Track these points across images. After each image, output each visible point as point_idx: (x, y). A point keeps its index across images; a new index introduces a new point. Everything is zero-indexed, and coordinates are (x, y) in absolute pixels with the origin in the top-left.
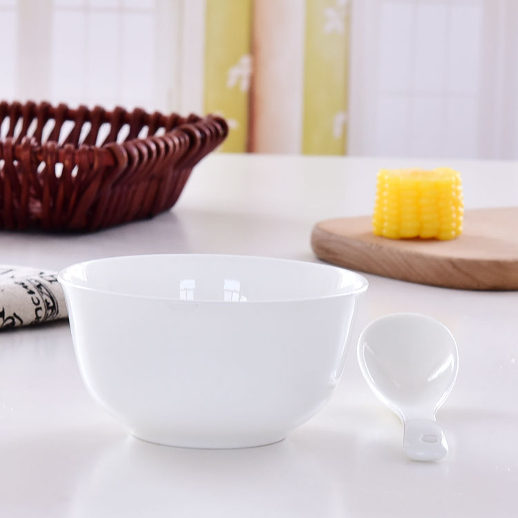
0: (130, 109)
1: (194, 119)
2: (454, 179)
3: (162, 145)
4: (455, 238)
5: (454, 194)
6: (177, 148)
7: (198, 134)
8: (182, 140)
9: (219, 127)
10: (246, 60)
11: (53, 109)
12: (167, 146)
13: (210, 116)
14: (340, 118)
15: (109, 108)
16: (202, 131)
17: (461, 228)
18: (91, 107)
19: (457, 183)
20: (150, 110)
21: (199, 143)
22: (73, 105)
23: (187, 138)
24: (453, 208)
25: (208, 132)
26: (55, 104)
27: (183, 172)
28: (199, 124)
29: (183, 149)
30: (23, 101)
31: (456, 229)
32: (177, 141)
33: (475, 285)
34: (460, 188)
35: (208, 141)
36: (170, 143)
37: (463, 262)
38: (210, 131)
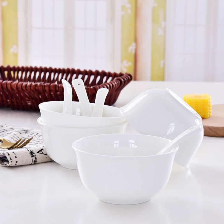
0: (100, 71)
1: (121, 75)
2: (209, 98)
3: (111, 85)
4: (209, 118)
5: (209, 103)
6: (116, 85)
7: (123, 80)
8: (118, 83)
9: (129, 77)
10: (134, 44)
11: (76, 71)
12: (113, 85)
13: (126, 73)
14: (162, 62)
15: (94, 70)
16: (124, 79)
17: (211, 114)
18: (88, 70)
19: (210, 99)
20: (107, 71)
21: (123, 83)
22: (82, 69)
23: (119, 82)
24: (208, 108)
25: (126, 79)
26: (76, 69)
27: (118, 92)
28: (122, 77)
29: (118, 86)
30: (66, 68)
31: (209, 115)
32: (116, 83)
33: (217, 135)
34: (211, 101)
35: (126, 82)
36: (114, 84)
37: (213, 127)
38: (127, 79)
